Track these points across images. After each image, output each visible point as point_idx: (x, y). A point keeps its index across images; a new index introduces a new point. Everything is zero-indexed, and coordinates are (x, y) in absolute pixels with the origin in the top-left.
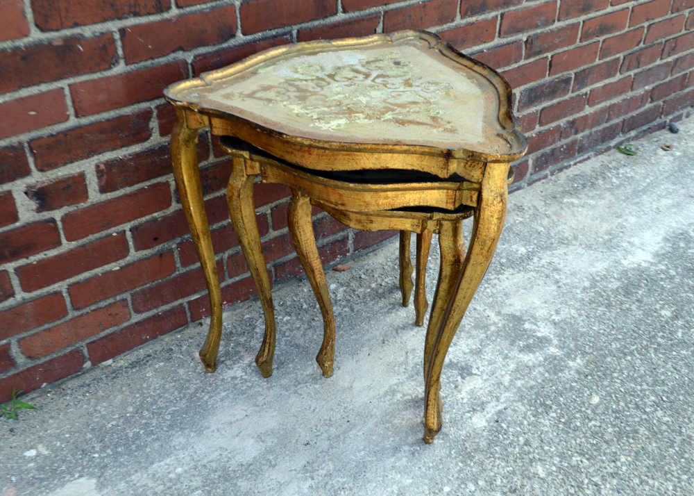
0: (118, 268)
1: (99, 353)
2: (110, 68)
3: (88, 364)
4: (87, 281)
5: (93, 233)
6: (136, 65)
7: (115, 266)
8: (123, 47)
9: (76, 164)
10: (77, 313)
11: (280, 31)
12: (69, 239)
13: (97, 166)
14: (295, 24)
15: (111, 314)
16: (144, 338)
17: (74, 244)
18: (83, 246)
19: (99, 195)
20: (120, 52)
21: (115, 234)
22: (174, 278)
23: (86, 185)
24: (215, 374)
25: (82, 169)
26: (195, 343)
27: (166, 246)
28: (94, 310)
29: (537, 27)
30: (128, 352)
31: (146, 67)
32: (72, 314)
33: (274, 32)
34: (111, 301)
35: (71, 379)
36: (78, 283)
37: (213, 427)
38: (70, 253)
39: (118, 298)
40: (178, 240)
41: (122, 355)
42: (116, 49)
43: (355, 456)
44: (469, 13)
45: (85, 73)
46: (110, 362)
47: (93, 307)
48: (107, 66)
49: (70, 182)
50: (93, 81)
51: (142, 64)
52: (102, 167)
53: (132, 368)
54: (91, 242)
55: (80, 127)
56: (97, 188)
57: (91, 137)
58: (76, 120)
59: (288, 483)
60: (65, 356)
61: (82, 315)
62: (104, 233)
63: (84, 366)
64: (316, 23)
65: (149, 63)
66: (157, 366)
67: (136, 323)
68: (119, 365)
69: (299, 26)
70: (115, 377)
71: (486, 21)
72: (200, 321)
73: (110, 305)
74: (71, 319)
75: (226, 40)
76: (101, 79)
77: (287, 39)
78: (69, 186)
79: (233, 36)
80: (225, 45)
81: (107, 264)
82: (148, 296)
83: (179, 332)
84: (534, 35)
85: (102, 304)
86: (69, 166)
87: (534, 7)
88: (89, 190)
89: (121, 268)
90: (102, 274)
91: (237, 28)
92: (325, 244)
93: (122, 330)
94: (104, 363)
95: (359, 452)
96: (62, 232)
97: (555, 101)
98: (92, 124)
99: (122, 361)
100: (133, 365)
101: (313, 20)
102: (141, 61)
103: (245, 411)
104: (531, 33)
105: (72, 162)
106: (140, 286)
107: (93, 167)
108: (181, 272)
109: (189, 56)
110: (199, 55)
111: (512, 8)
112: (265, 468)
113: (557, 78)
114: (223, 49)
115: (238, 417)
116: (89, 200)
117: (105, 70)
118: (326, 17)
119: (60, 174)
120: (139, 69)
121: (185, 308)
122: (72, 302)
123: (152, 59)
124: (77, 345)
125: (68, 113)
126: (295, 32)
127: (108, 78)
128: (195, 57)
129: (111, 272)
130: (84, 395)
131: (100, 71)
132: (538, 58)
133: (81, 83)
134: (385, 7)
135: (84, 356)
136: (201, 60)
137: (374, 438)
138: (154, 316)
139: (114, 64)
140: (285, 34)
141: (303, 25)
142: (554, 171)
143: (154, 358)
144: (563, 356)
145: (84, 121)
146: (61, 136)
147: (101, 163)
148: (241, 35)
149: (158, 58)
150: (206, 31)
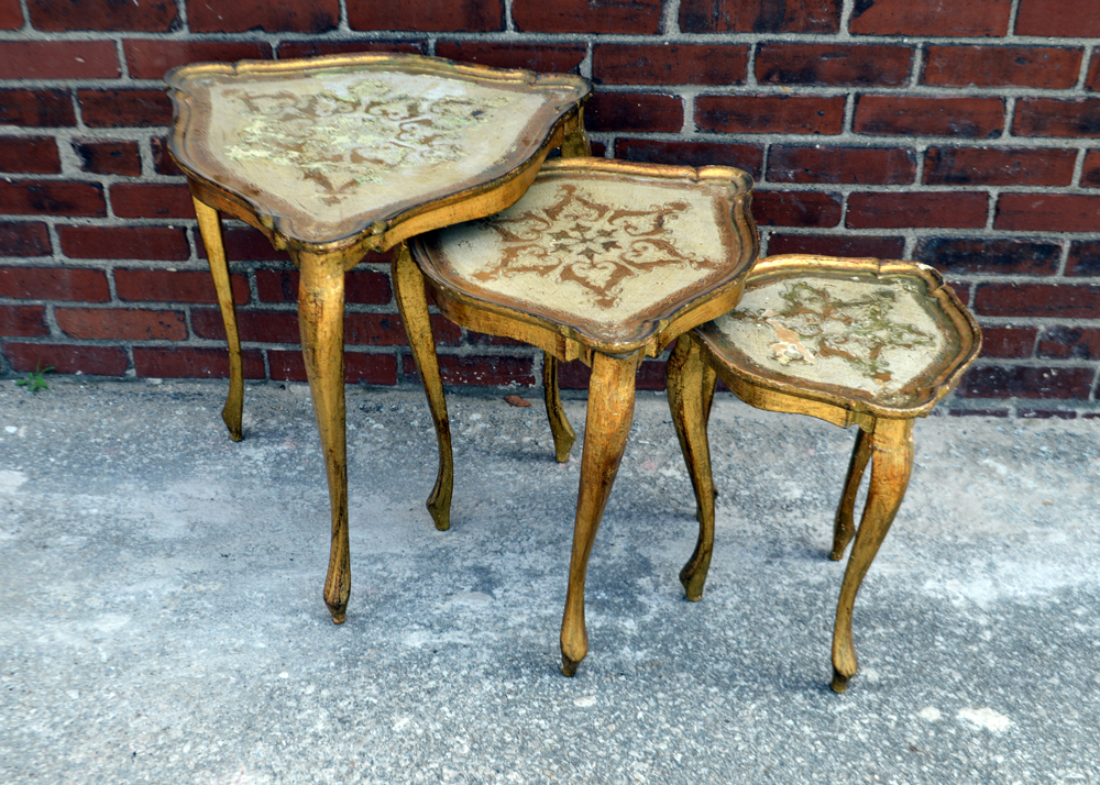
0: (174, 270)
1: (146, 365)
2: (170, 31)
3: (132, 373)
4: (137, 271)
5: (145, 217)
6: (203, 36)
7: (171, 266)
8: (188, 12)
9: (127, 129)
10: (122, 305)
11: (409, 35)
12: (118, 214)
13: (152, 140)
14: (434, 31)
15: (161, 323)
16: (204, 371)
17: (122, 222)
18: (132, 227)
19: (154, 174)
20: (183, 16)
21: (171, 227)
22: (248, 311)
23: (140, 158)
24: (237, 445)
25: (135, 138)
26: (257, 405)
27: (240, 266)
28: (142, 310)
29: (951, 133)
30: (182, 380)
31: (217, 40)
32: (116, 303)
33: (399, 35)
34: (163, 306)
35: (112, 381)
36: (126, 269)
37: (169, 492)
38: (116, 231)
39: (174, 306)
40: (258, 264)
41: (175, 380)
42: (178, 11)
43: (251, 593)
44: (775, 78)
45: (138, 30)
46: (158, 381)
47: (142, 306)
48: (165, 28)
49: (120, 148)
50: (150, 41)
51: (211, 36)
52: (158, 142)
53: (174, 399)
54: (142, 227)
55: (133, 90)
56: (152, 166)
57: (145, 104)
58: (130, 80)
59: (160, 577)
60: (105, 349)
61: (127, 309)
62: (160, 221)
63: (128, 372)
64: (469, 37)
65: (220, 36)
66: (197, 409)
67: (196, 348)
68: (165, 389)
69: (439, 35)
70: (149, 400)
71: (819, 99)
72: (282, 383)
73: (163, 311)
74: (114, 309)
75: (324, 31)
76: (159, 42)
77: (416, 48)
78: (118, 153)
79: (335, 28)
80: (323, 37)
81: (162, 259)
82: (212, 320)
83: (253, 384)
84: (945, 147)
85: (154, 306)
86: (120, 130)
87: (939, 97)
88: (144, 165)
89: (179, 272)
90: (155, 270)
91: (340, 19)
92: (490, 354)
93: (177, 348)
94: (150, 379)
95: (260, 591)
96: (108, 202)
97: (1016, 279)
98: (147, 90)
99: (170, 387)
100: (177, 396)
101: (462, 31)
102: (208, 32)
103: (217, 493)
104: (940, 142)
105: (123, 126)
106: (204, 303)
107: (148, 139)
108: (258, 306)
109: (274, 40)
110: (286, 42)
111: (883, 90)
112: (161, 552)
113: (1018, 238)
114: (320, 41)
115: (204, 496)
116: (143, 177)
117: (164, 32)
118: (484, 31)
119: (109, 135)
120: (208, 40)
121: (263, 357)
122: (117, 289)
123: (224, 32)
124: (122, 344)
125: (119, 70)
126: (432, 43)
127: (167, 43)
128: (282, 42)
129: (164, 271)
130: (107, 403)
131: (157, 32)
132: (959, 188)
133: (136, 41)
134: (595, 37)
135: (128, 361)
136: (287, 47)
137: (291, 589)
138: (219, 349)
139: (175, 28)
140: (415, 41)
141: (445, 35)
142: (1028, 411)
143: (204, 399)
144: (629, 638)
145: (140, 84)
146: (111, 94)
147: (157, 137)
148: (348, 30)
149: (231, 32)
150: (295, 14)
